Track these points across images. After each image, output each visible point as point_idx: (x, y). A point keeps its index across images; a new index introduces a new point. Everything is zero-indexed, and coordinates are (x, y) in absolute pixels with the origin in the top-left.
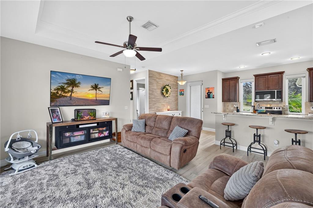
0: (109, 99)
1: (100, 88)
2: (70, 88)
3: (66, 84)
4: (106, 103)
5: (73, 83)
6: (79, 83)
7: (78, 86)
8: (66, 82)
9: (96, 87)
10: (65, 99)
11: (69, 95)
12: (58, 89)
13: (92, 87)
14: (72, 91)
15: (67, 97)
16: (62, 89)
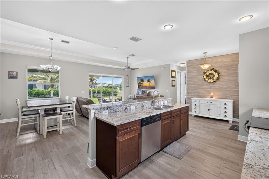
0: (154, 86)
1: (150, 81)
2: (142, 83)
3: (141, 81)
4: (154, 88)
5: (142, 80)
6: (144, 80)
7: (144, 81)
8: (140, 80)
9: (149, 81)
10: (141, 87)
11: (141, 85)
12: (139, 83)
13: (148, 81)
14: (142, 84)
15: (141, 86)
16: (140, 83)
